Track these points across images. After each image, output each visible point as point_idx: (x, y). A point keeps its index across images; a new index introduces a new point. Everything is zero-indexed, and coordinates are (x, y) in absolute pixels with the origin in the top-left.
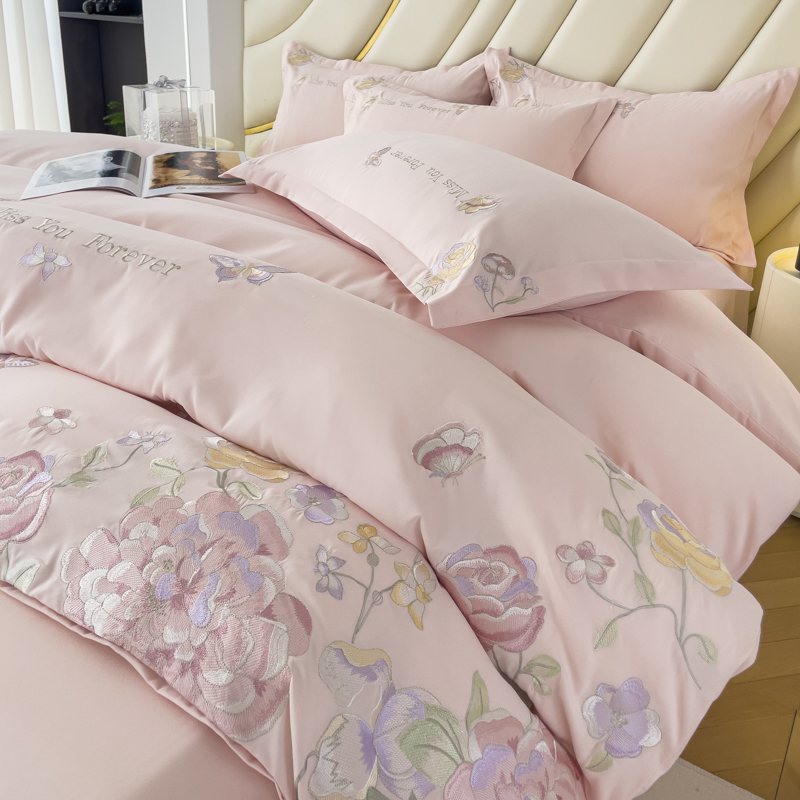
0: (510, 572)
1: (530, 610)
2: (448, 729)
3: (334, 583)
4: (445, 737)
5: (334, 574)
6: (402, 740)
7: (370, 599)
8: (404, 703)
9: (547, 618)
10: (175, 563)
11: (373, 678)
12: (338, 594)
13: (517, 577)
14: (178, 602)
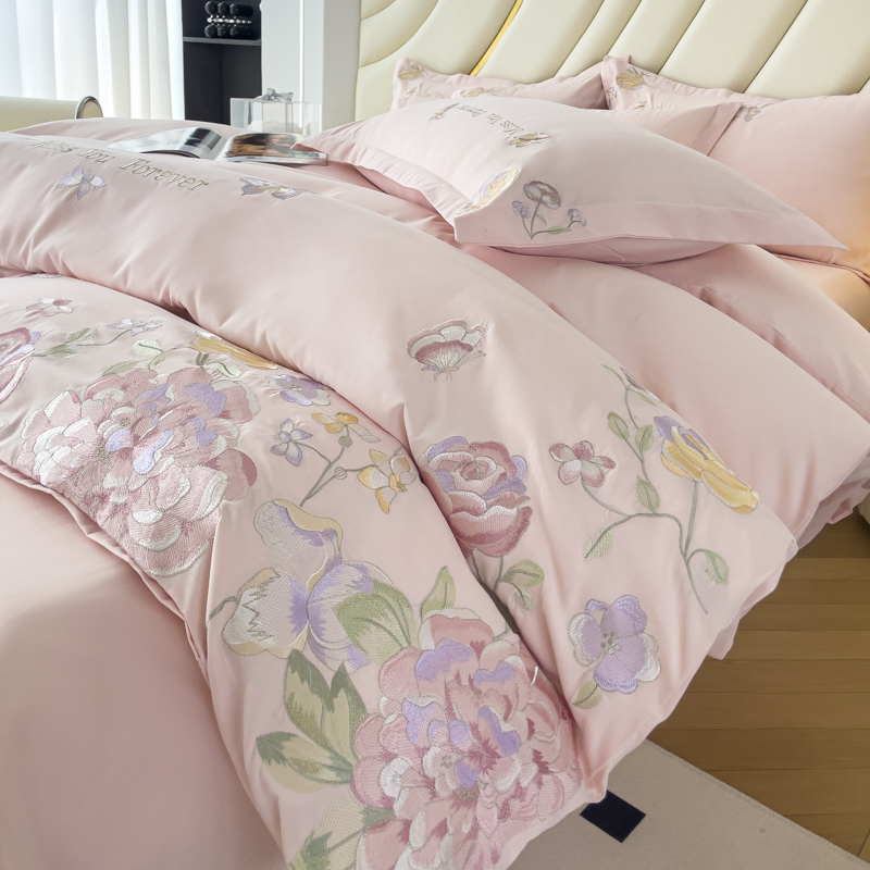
0: (496, 469)
1: (514, 511)
2: (397, 609)
3: (293, 450)
4: (391, 616)
5: (296, 443)
6: (341, 610)
7: (331, 472)
8: (349, 575)
9: (533, 520)
10: (133, 421)
11: (319, 543)
12: (297, 461)
13: (503, 475)
14: (126, 453)
